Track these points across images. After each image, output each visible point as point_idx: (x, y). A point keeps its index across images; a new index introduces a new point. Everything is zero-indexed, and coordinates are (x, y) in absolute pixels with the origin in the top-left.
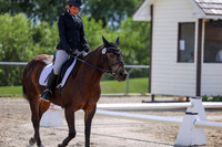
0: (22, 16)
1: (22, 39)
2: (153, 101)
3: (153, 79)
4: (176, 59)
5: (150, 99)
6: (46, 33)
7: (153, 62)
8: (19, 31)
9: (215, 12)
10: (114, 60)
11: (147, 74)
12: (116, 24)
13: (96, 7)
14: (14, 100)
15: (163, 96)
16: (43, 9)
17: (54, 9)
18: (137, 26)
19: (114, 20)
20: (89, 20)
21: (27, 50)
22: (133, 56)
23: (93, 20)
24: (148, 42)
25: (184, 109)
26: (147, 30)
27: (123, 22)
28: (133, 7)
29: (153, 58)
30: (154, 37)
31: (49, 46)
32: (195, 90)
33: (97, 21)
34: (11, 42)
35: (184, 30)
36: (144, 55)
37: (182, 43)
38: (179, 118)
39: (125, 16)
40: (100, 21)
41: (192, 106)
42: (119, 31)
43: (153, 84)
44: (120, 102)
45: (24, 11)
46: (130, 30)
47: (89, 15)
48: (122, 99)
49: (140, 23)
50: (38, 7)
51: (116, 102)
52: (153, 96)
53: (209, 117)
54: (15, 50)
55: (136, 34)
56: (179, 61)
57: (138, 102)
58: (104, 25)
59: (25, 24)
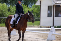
0: (5, 4)
1: (5, 11)
2: (41, 28)
3: (41, 21)
4: (47, 16)
5: (40, 27)
6: (11, 9)
7: (41, 17)
8: (4, 8)
9: (58, 3)
10: (31, 17)
11: (39, 20)
12: (31, 6)
13: (25, 1)
14: (3, 27)
15: (44, 26)
16: (11, 2)
17: (14, 2)
18: (36, 7)
19: (30, 5)
20: (23, 5)
21: (6, 13)
22: (35, 15)
23: (24, 5)
24: (40, 11)
25: (49, 30)
26: (39, 8)
27: (33, 6)
28: (35, 1)
29: (41, 16)
30: (41, 10)
31: (12, 12)
32: (52, 25)
33: (25, 5)
34: (2, 11)
35: (49, 8)
36: (39, 15)
37: (49, 11)
38: (48, 32)
39: (33, 4)
40: (26, 5)
41: (52, 29)
42: (32, 8)
43: (41, 23)
44: (32, 28)
45: (6, 3)
46: (34, 8)
47: (23, 4)
48: (32, 27)
49: (37, 6)
50: (9, 1)
51: (31, 28)
52: (41, 26)
53: (56, 32)
54: (3, 13)
55: (36, 9)
56: (48, 16)
57: (37, 28)
58: (27, 7)
59: (6, 6)
